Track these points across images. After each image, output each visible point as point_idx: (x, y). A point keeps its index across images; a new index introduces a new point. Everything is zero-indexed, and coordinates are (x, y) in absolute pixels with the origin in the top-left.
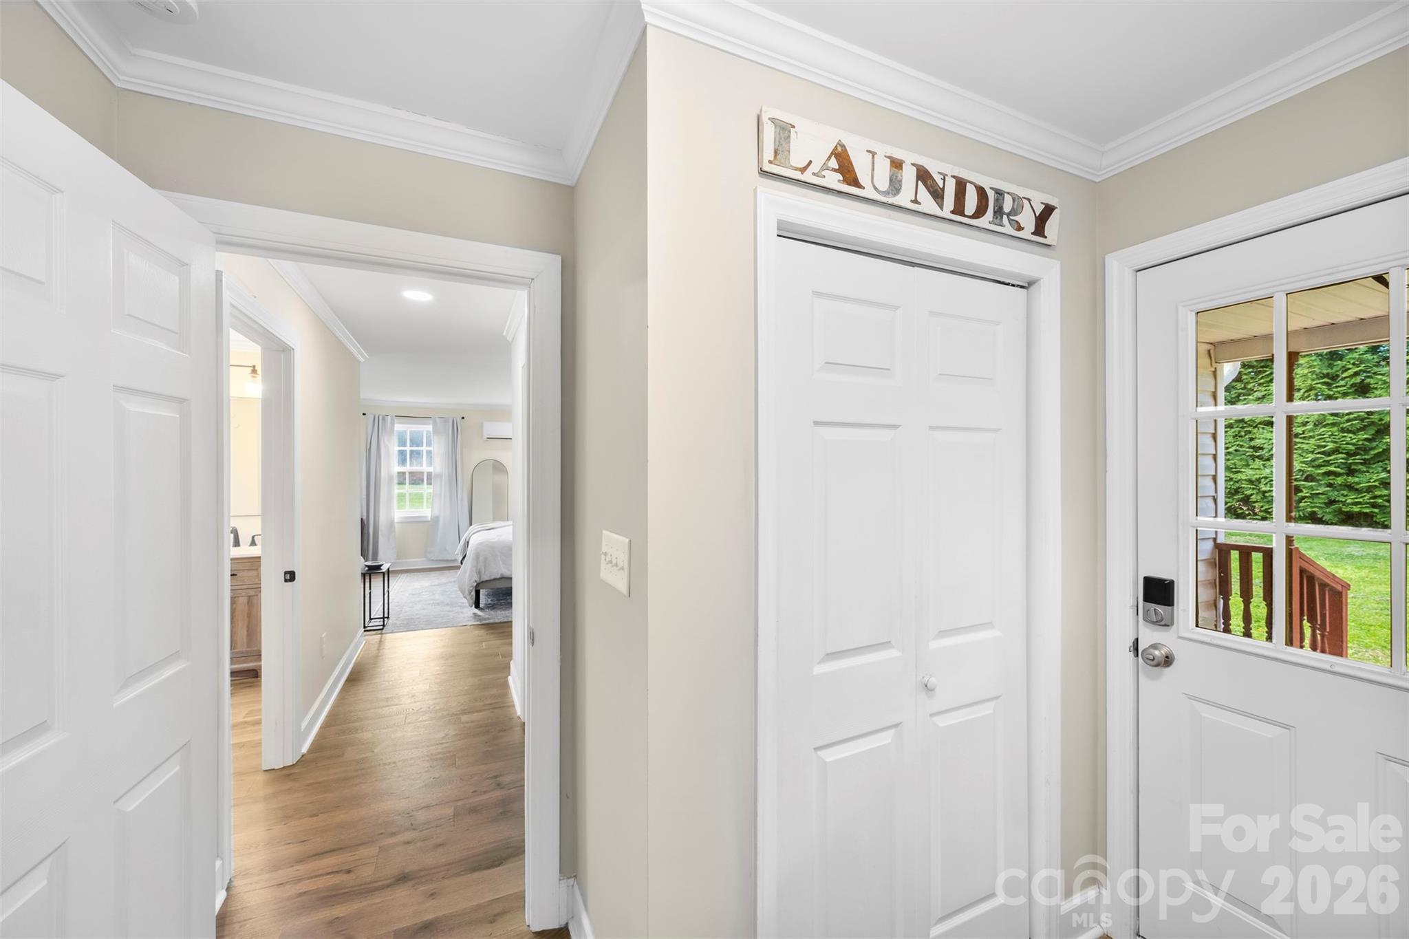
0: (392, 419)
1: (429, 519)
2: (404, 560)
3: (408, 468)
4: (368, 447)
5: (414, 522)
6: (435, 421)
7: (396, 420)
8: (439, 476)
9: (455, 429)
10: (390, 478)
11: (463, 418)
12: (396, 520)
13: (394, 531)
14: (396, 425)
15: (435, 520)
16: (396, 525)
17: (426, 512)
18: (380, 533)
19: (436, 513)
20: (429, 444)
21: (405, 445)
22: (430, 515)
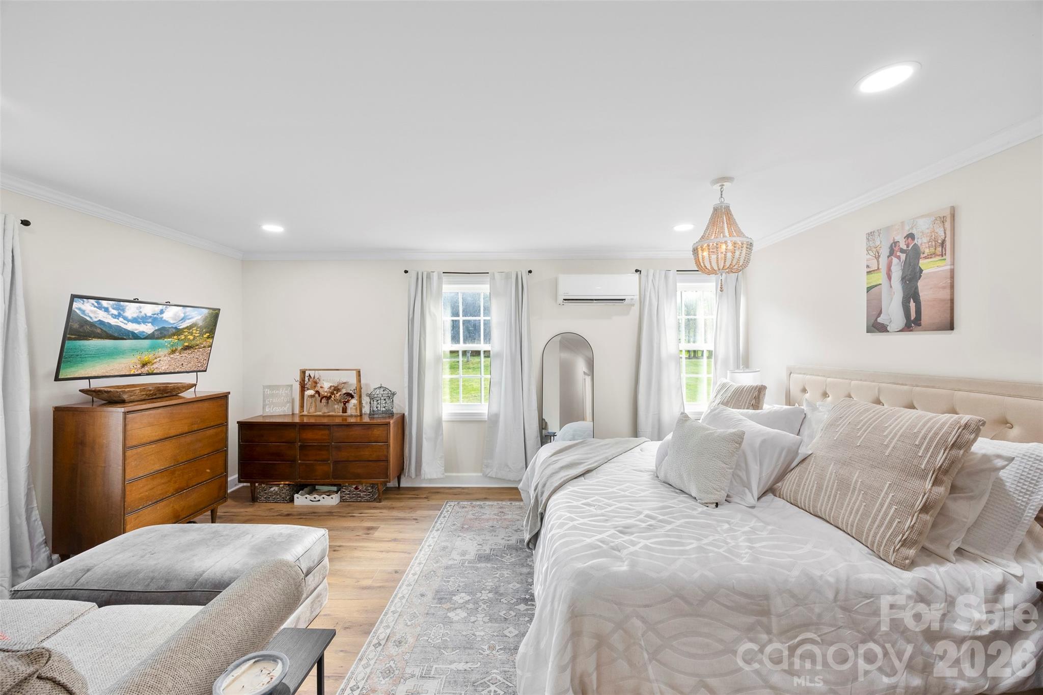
0: (440, 278)
1: (486, 417)
2: (454, 474)
3: (461, 346)
4: (411, 316)
5: (466, 421)
6: (493, 278)
7: (445, 278)
8: (499, 355)
9: (520, 288)
10: (438, 360)
11: (530, 272)
12: (443, 420)
13: (442, 434)
14: (444, 286)
15: (494, 420)
16: (444, 425)
17: (483, 409)
18: (424, 436)
19: (495, 409)
20: (487, 311)
21: (458, 315)
22: (486, 412)
